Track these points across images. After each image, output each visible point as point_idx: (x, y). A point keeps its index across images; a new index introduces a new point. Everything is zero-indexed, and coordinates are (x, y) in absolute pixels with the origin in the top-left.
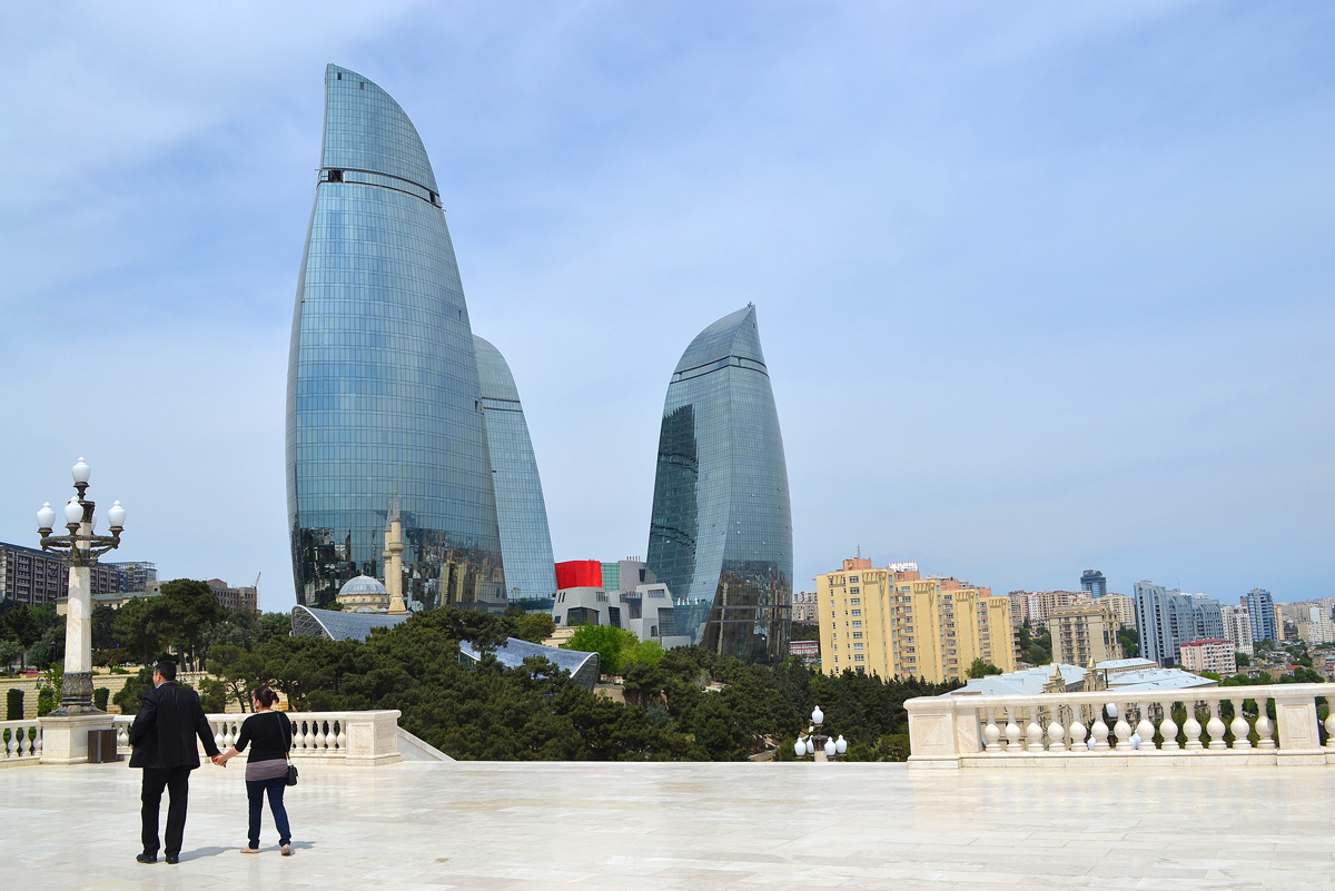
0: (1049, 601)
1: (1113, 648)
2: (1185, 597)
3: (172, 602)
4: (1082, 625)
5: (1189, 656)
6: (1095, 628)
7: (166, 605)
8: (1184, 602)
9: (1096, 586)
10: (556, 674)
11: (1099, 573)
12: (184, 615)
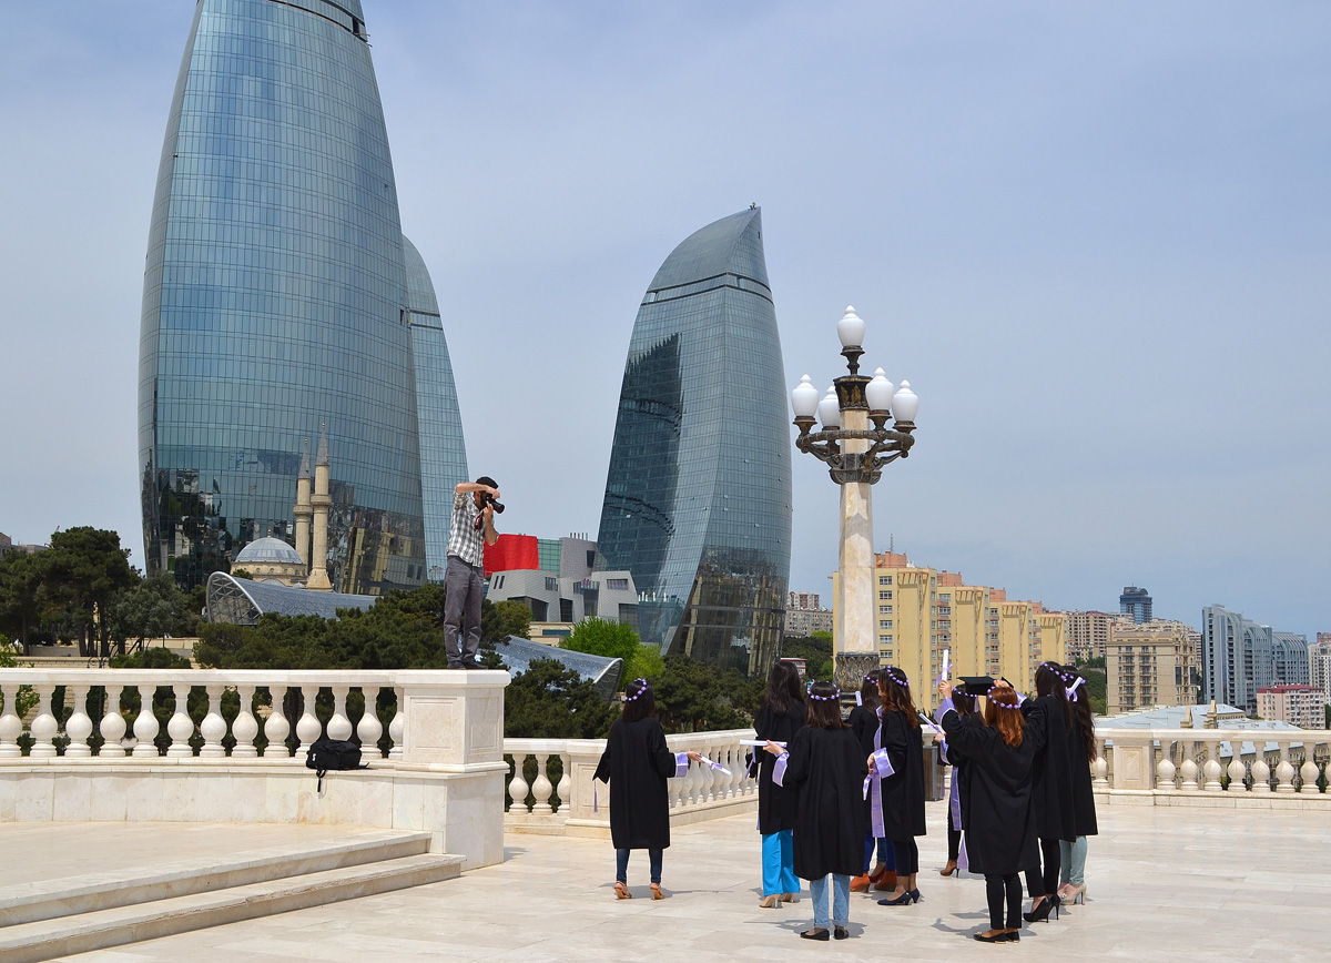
0: (1082, 622)
1: (1186, 689)
2: (1264, 629)
3: (74, 559)
4: (1148, 657)
5: (1268, 705)
6: (1166, 663)
7: (67, 561)
8: (1262, 636)
9: (1139, 608)
10: (575, 685)
11: (1144, 592)
12: (90, 578)
